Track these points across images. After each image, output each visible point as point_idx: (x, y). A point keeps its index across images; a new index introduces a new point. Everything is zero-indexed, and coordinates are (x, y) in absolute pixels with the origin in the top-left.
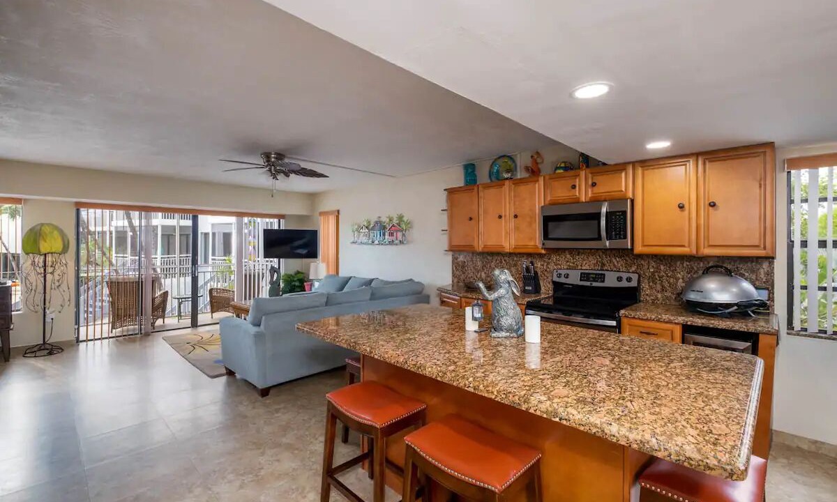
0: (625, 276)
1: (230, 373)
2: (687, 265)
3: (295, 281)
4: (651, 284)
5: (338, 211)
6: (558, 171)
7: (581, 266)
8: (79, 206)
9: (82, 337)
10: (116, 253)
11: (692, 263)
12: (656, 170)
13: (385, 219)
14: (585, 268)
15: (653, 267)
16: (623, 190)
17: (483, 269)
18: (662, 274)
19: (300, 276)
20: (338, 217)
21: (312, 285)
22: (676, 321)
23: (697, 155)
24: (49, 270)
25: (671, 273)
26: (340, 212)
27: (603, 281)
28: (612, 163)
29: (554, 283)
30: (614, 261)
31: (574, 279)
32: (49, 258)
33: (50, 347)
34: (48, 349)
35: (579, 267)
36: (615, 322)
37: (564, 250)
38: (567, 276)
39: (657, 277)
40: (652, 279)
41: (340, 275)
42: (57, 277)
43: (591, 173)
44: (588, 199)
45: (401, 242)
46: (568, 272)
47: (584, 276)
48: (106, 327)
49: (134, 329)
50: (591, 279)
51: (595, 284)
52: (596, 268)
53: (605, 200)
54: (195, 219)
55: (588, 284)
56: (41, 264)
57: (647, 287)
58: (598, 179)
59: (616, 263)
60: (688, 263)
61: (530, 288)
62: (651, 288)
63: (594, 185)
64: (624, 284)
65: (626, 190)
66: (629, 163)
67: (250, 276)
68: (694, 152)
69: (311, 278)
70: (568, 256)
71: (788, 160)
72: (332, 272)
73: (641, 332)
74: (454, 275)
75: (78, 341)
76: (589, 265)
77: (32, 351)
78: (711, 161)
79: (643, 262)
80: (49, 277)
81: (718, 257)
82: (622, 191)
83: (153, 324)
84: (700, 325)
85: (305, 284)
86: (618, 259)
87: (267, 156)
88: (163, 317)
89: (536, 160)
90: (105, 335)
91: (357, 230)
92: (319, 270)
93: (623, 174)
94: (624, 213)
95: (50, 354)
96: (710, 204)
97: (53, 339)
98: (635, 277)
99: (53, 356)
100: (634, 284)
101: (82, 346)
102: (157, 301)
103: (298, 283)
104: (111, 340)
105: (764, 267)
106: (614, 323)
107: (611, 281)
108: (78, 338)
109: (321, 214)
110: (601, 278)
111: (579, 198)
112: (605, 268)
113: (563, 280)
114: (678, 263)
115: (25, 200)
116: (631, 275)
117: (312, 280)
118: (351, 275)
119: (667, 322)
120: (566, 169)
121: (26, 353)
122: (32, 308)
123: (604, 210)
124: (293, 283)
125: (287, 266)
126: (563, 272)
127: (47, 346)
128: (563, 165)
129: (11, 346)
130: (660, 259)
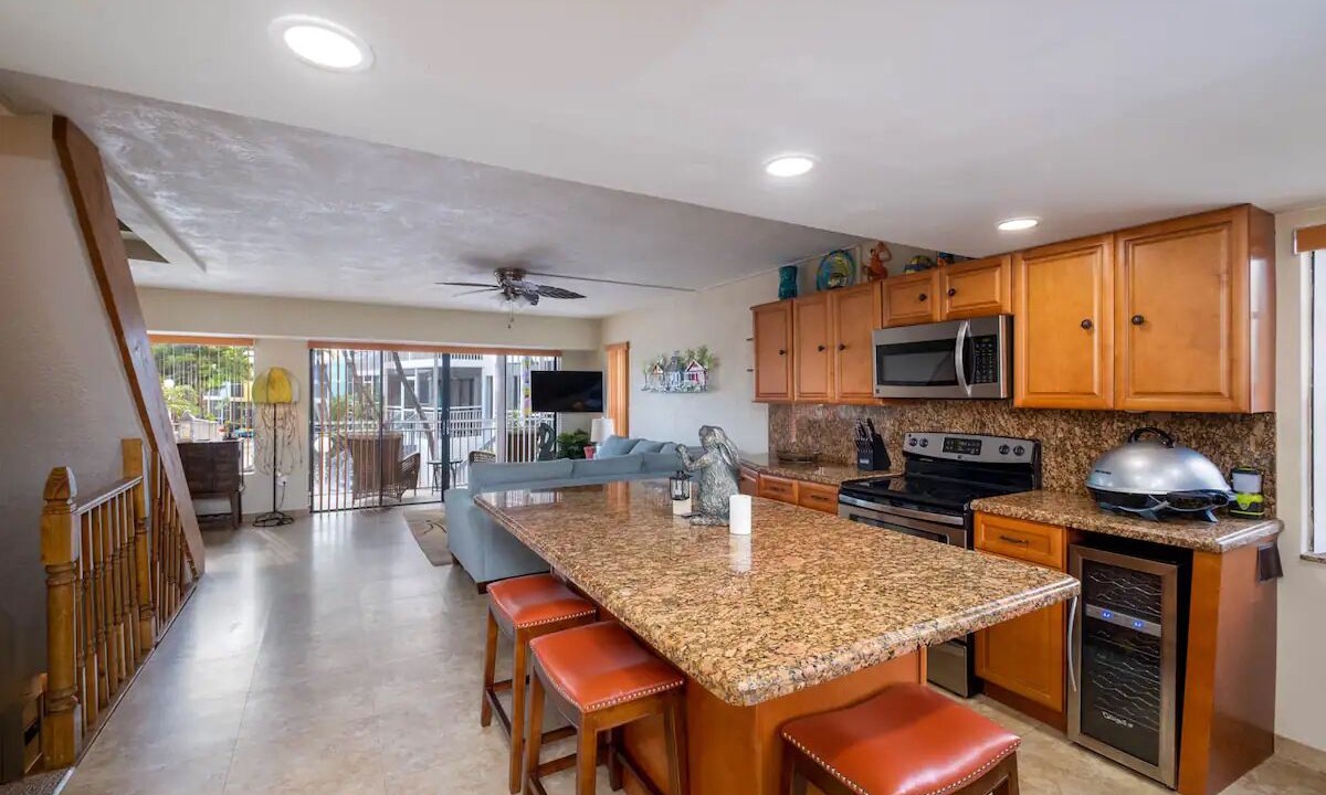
0: (1012, 444)
1: (456, 562)
2: (1118, 427)
3: (574, 445)
4: (1059, 459)
5: (628, 344)
6: (908, 272)
7: (950, 427)
8: (312, 346)
9: (316, 508)
10: (389, 404)
11: (1127, 424)
12: (1048, 265)
13: (683, 354)
14: (955, 431)
15: (1062, 430)
16: (998, 299)
17: (810, 431)
18: (1078, 441)
19: (582, 437)
20: (627, 352)
21: (594, 451)
22: (1056, 522)
23: (1115, 234)
24: (279, 423)
25: (1092, 441)
26: (631, 345)
27: (978, 453)
28: (980, 256)
29: (905, 454)
30: (1000, 419)
31: (935, 448)
32: (280, 410)
33: (281, 517)
34: (279, 520)
35: (947, 430)
36: (961, 519)
37: (923, 401)
38: (924, 444)
39: (1069, 447)
40: (1061, 450)
41: (630, 435)
42: (288, 433)
43: (949, 275)
44: (944, 318)
45: (704, 389)
46: (927, 436)
47: (951, 445)
48: (350, 497)
49: (373, 501)
50: (960, 449)
51: (967, 457)
52: (973, 431)
53: (965, 319)
54: (446, 358)
55: (954, 456)
56: (271, 417)
57: (1053, 463)
58: (960, 284)
59: (1002, 422)
60: (1120, 424)
61: (867, 462)
62: (1060, 466)
63: (952, 293)
64: (1011, 458)
65: (1001, 298)
66: (1004, 254)
67: (527, 436)
68: (1110, 229)
69: (592, 440)
70: (930, 410)
71: (1299, 231)
72: (621, 433)
73: (1003, 538)
74: (771, 440)
75: (312, 511)
76: (961, 425)
77: (262, 521)
78: (1136, 243)
79: (1046, 422)
80: (279, 432)
81: (1173, 413)
82: (996, 302)
83: (400, 495)
84: (1092, 529)
85: (585, 449)
86: (1006, 417)
87: (502, 273)
88: (414, 487)
89: (877, 256)
90: (349, 506)
91: (649, 371)
92: (604, 428)
93: (997, 274)
94: (994, 339)
95: (280, 523)
96: (1133, 320)
97: (285, 507)
98: (1029, 447)
99: (283, 527)
100: (1027, 458)
101: (316, 516)
102: (405, 466)
103: (577, 447)
104: (348, 512)
105: (1256, 431)
106: (959, 520)
107: (990, 453)
108: (312, 507)
109: (610, 347)
110: (975, 447)
111: (931, 315)
112: (987, 431)
113: (917, 450)
114: (1104, 424)
115: (257, 340)
116: (1024, 444)
117: (594, 444)
118: (640, 437)
119: (1040, 523)
120: (918, 268)
121: (257, 522)
122: (263, 469)
123: (962, 334)
124: (571, 448)
125: (566, 423)
126: (920, 437)
127: (278, 515)
128: (914, 263)
129: (243, 513)
130: (1073, 416)
